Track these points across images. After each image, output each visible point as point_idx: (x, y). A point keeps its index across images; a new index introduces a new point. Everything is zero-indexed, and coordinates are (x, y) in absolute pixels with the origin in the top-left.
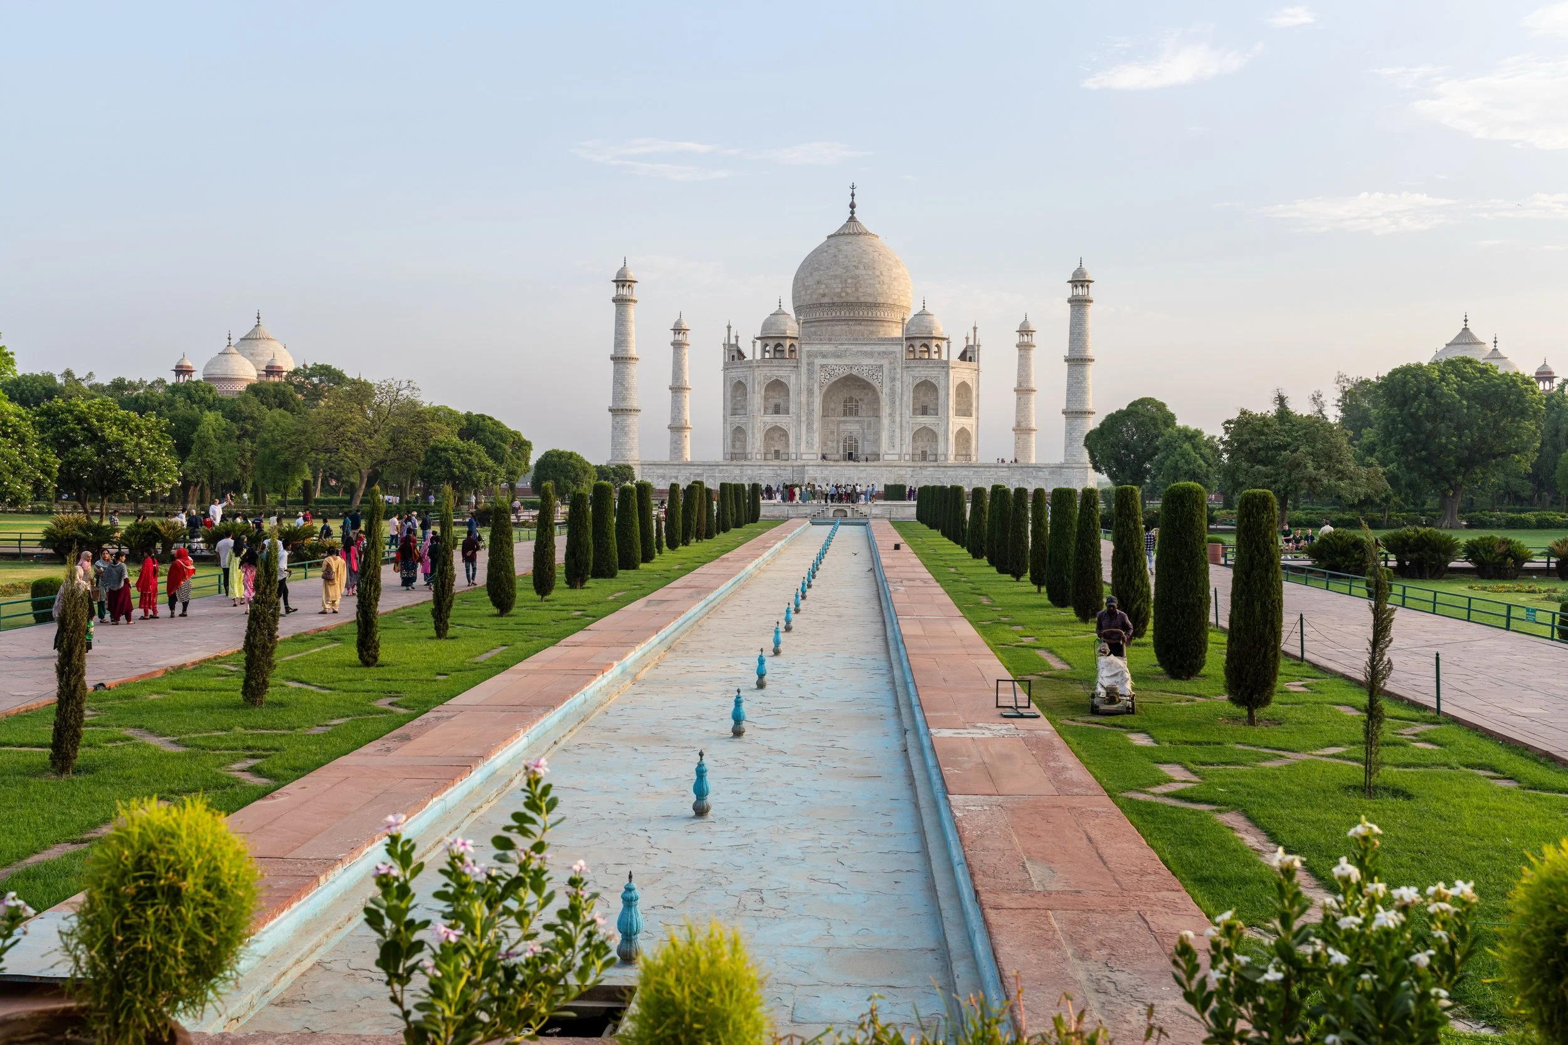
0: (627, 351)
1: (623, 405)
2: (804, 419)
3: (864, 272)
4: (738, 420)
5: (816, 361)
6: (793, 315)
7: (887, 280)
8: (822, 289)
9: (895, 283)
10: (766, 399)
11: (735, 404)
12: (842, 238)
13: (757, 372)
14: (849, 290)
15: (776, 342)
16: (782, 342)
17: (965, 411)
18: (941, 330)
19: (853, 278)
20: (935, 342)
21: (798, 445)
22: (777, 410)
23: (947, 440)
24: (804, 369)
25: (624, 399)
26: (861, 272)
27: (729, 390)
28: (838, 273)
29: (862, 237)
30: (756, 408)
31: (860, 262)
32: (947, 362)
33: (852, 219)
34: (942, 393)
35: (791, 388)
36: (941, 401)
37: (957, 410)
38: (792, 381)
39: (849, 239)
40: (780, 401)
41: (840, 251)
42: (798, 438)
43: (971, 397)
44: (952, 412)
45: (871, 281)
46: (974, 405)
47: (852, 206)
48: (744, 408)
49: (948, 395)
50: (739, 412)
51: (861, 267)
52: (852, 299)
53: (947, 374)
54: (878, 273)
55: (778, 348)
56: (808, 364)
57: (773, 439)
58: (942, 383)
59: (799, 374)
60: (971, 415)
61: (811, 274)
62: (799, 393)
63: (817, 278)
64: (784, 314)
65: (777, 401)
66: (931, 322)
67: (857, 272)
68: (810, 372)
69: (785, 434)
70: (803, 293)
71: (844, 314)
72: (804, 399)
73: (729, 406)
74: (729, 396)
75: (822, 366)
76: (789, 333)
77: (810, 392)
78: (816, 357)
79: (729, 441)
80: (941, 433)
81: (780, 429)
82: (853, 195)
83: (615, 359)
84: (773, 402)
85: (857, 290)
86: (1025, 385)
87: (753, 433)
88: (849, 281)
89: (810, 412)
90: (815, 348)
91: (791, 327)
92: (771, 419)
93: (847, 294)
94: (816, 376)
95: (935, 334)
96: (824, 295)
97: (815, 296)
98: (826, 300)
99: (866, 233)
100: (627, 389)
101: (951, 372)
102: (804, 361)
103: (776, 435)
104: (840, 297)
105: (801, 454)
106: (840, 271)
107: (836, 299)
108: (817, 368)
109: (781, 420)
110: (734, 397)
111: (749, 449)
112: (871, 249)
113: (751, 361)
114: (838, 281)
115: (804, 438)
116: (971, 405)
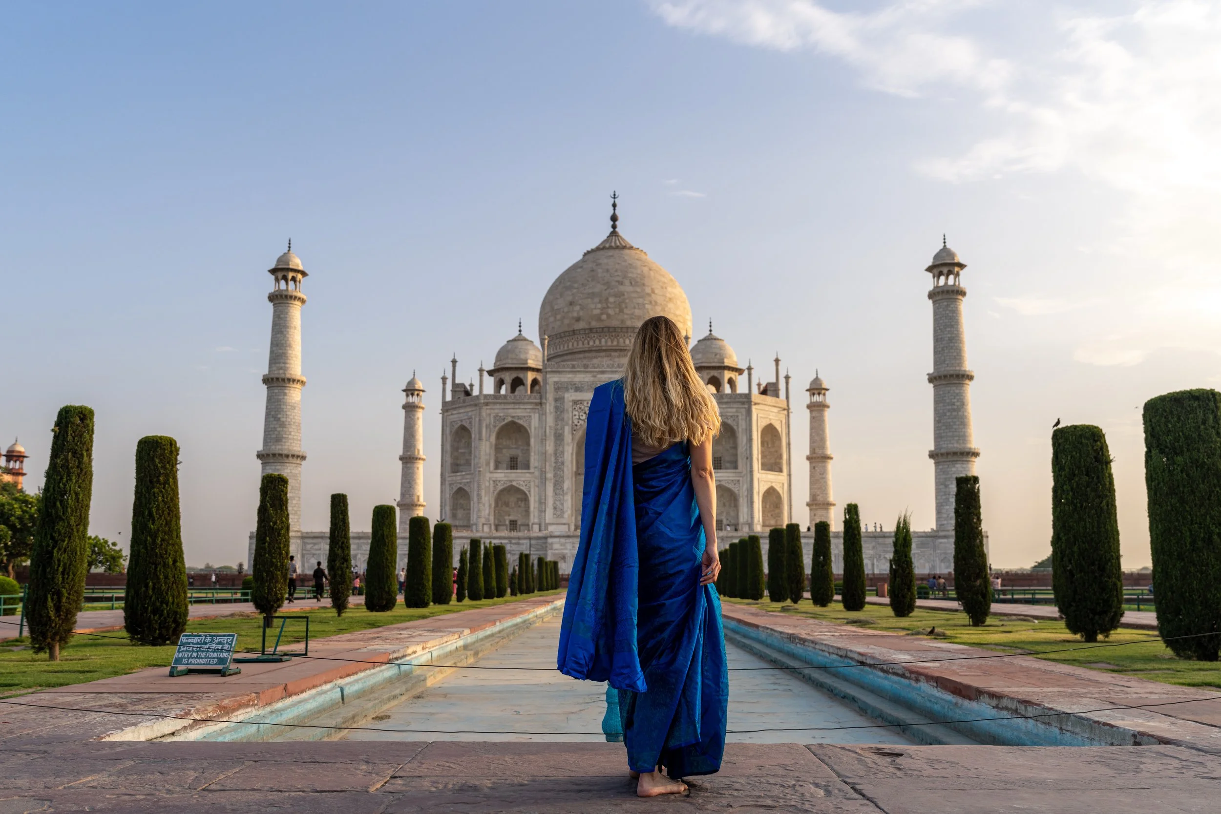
0: (285, 369)
1: (276, 448)
2: (550, 475)
3: (631, 289)
4: (460, 479)
5: (567, 395)
6: (537, 343)
7: (660, 300)
8: (576, 311)
9: (671, 305)
10: (498, 448)
11: (456, 458)
12: (602, 252)
13: (485, 411)
14: (611, 312)
15: (514, 375)
16: (521, 375)
17: (773, 464)
18: (735, 359)
19: (616, 295)
20: (727, 375)
21: (542, 511)
22: (513, 464)
23: (751, 502)
24: (550, 407)
25: (279, 440)
26: (627, 288)
27: (449, 438)
28: (596, 290)
29: (627, 251)
30: (483, 460)
31: (625, 277)
32: (748, 397)
33: (614, 233)
34: (742, 439)
35: (532, 432)
36: (741, 449)
37: (763, 464)
38: (533, 424)
39: (611, 253)
40: (519, 452)
41: (598, 264)
42: (542, 502)
43: (780, 447)
44: (757, 465)
45: (640, 301)
46: (785, 457)
47: (614, 218)
48: (468, 463)
49: (750, 440)
50: (461, 468)
51: (627, 282)
52: (615, 323)
53: (749, 412)
54: (648, 290)
55: (517, 383)
56: (556, 400)
57: (507, 504)
58: (743, 424)
59: (543, 414)
60: (781, 471)
61: (561, 295)
62: (543, 440)
63: (570, 298)
64: (525, 340)
65: (513, 452)
66: (721, 348)
67: (622, 288)
68: (559, 410)
69: (524, 498)
70: (552, 319)
71: (604, 342)
72: (550, 447)
73: (449, 460)
74: (448, 447)
75: (575, 402)
76: (531, 363)
77: (559, 438)
78: (567, 390)
79: (448, 508)
80: (742, 493)
81: (517, 490)
82: (614, 206)
83: (267, 380)
84: (507, 454)
85: (621, 311)
86: (819, 452)
87: (479, 496)
88: (611, 300)
89: (559, 467)
90: (565, 378)
91: (534, 357)
92: (504, 476)
93: (609, 316)
94: (567, 416)
95: (727, 362)
96: (578, 319)
97: (566, 322)
98: (582, 325)
99: (631, 248)
100: (283, 425)
101: (754, 409)
102: (550, 396)
103: (512, 499)
104: (599, 319)
105: (547, 525)
106: (598, 288)
107: (594, 324)
108: (568, 405)
109: (519, 478)
110: (455, 449)
111: (474, 518)
112: (639, 263)
113: (477, 397)
114: (597, 300)
115: (550, 502)
116: (781, 457)
